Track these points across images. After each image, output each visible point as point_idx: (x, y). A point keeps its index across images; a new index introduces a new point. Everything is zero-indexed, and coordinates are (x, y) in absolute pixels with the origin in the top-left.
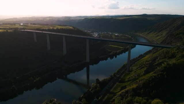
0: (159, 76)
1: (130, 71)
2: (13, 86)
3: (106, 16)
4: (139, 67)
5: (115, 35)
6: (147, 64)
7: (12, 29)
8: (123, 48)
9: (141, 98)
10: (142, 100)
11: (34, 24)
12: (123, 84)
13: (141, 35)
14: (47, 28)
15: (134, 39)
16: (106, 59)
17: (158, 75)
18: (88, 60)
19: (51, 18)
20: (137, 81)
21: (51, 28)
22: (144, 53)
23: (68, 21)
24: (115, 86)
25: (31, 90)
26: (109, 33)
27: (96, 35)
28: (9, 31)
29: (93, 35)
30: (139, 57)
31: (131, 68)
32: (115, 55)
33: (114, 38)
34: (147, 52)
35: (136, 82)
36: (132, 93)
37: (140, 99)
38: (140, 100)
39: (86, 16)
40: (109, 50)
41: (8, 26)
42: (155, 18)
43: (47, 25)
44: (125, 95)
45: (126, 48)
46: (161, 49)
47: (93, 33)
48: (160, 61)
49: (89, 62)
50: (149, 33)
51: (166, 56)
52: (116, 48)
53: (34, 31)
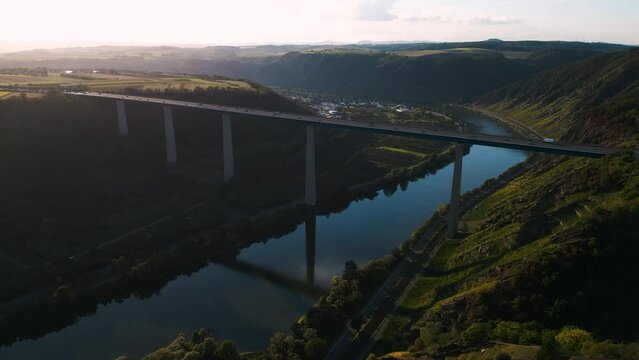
0: (574, 250)
1: (460, 236)
2: (59, 288)
3: (360, 46)
4: (491, 222)
5: (394, 112)
6: (521, 212)
7: (39, 89)
8: (426, 158)
9: (515, 325)
10: (521, 331)
11: (112, 72)
12: (441, 278)
13: (485, 112)
14: (162, 88)
15: (462, 126)
16: (372, 195)
17: (569, 249)
18: (310, 197)
19: (169, 52)
20: (492, 267)
21: (177, 86)
22: (501, 173)
23: (230, 62)
24: (413, 284)
25: (121, 301)
26: (375, 107)
27: (330, 112)
28: (29, 95)
29: (323, 113)
30: (483, 187)
31: (460, 225)
32: (403, 180)
33: (393, 121)
34: (510, 169)
35: (490, 272)
36: (480, 307)
37: (512, 329)
38: (514, 332)
39: (293, 46)
40: (380, 165)
41: (24, 81)
42: (531, 53)
43: (159, 75)
44: (455, 316)
45: (439, 155)
46: (562, 161)
47: (319, 103)
48: (568, 201)
49: (314, 203)
50: (511, 106)
51: (590, 183)
52: (405, 155)
53: (120, 97)
